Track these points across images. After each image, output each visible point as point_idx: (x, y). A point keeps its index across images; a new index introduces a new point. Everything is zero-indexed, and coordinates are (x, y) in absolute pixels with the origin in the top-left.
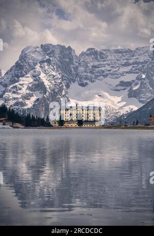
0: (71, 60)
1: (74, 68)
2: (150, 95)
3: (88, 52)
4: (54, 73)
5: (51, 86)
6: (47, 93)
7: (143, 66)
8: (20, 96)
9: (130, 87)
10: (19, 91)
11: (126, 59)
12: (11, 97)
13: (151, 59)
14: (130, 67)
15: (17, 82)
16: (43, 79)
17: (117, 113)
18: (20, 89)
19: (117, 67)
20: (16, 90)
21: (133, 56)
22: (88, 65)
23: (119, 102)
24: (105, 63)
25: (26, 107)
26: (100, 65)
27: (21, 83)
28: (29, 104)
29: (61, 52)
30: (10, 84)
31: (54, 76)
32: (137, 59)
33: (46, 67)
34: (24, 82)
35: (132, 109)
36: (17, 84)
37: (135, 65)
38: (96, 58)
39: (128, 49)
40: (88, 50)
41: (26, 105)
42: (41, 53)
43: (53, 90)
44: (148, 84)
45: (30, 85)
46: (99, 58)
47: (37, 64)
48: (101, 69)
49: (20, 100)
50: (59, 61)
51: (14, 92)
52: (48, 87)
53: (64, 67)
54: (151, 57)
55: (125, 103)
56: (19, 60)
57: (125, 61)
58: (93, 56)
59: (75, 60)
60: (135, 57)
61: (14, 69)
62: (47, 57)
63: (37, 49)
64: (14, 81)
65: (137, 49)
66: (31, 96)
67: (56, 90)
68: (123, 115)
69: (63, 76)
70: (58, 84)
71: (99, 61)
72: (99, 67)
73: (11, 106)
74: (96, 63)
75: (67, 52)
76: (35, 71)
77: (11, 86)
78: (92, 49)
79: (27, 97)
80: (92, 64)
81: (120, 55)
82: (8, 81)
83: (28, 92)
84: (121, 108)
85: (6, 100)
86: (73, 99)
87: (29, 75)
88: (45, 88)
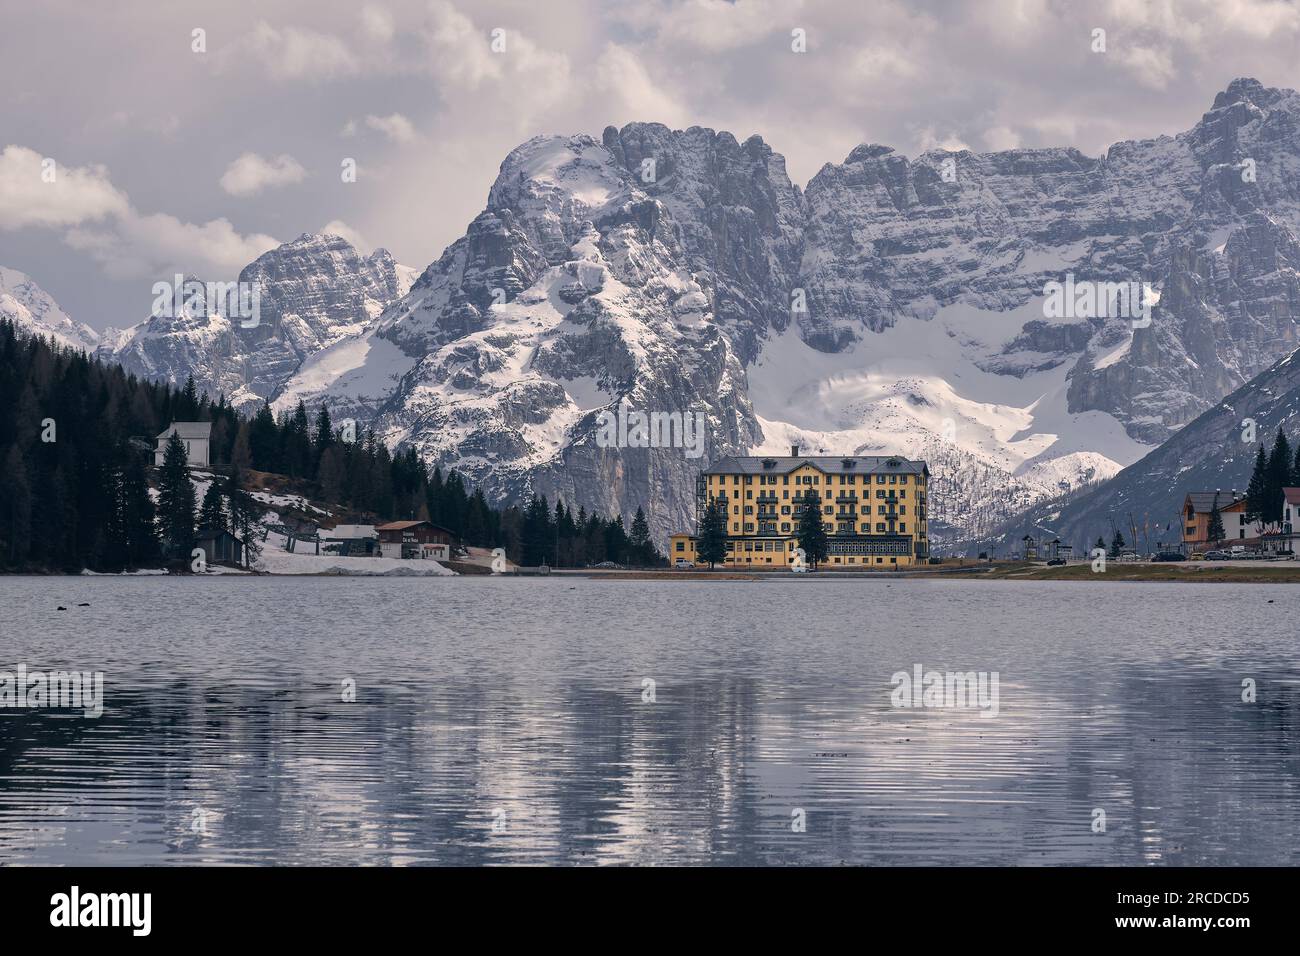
0: (765, 207)
1: (778, 251)
2: (1185, 397)
3: (857, 167)
4: (674, 281)
5: (660, 348)
6: (639, 387)
7: (1149, 243)
8: (490, 403)
9: (1078, 356)
10: (487, 378)
11: (1059, 206)
12: (446, 410)
13: (1189, 206)
14: (1080, 249)
15: (479, 326)
16: (614, 310)
17: (1010, 493)
18: (495, 366)
19: (1012, 246)
20: (471, 372)
21: (1096, 188)
22: (857, 235)
23: (1019, 436)
24: (946, 224)
25: (523, 463)
26: (917, 235)
27: (499, 331)
28: (544, 442)
29: (714, 167)
30: (442, 341)
31: (674, 297)
32: (1118, 202)
33: (634, 249)
34: (513, 329)
35: (1090, 472)
36: (477, 337)
37: (1108, 239)
38: (899, 201)
39: (1070, 152)
40: (855, 157)
41: (528, 449)
42: (607, 172)
43: (672, 372)
44: (1175, 340)
45: (548, 345)
46: (913, 198)
47: (581, 231)
48: (922, 257)
49: (496, 424)
50: (703, 216)
51: (462, 383)
52: (640, 353)
53: (729, 247)
54: (1189, 196)
55: (1051, 439)
56: (490, 208)
57: (1054, 215)
58: (880, 189)
59: (784, 211)
60: (1104, 196)
61: (461, 257)
62: (639, 195)
63: (587, 155)
64: (458, 324)
65: (1116, 151)
66: (551, 403)
67: (687, 372)
68: (1042, 505)
69: (720, 296)
70: (696, 338)
71: (912, 216)
72: (911, 250)
73: (447, 455)
74: (899, 228)
75: (743, 170)
76: (573, 271)
77: (448, 349)
78: (876, 151)
79: (531, 408)
80: (875, 231)
81: (1027, 182)
82: (428, 324)
83: (536, 379)
84: (1030, 465)
85: (422, 424)
86: (773, 416)
87: (540, 291)
88: (628, 361)
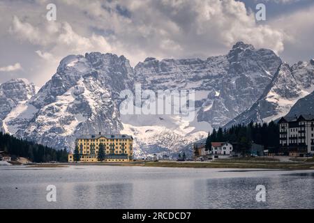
0: (125, 72)
1: (128, 83)
2: (225, 118)
3: (147, 63)
4: (102, 90)
5: (98, 107)
6: (93, 116)
7: (217, 81)
8: (57, 120)
9: (200, 108)
10: (56, 114)
11: (195, 72)
12: (45, 122)
13: (227, 72)
14: (200, 82)
15: (54, 101)
16: (87, 97)
17: (183, 141)
18: (58, 111)
19: (184, 82)
20: (52, 112)
21: (204, 68)
22: (146, 79)
23: (186, 128)
24: (168, 76)
25: (64, 135)
26: (161, 79)
27: (59, 102)
28: (69, 130)
29: (112, 63)
30: (45, 105)
31: (102, 94)
32: (209, 71)
33: (92, 82)
34: (62, 102)
35: (203, 136)
36: (53, 104)
37: (207, 80)
38: (157, 71)
39: (198, 59)
40: (146, 60)
41: (66, 131)
42: (86, 64)
43: (101, 112)
44: (223, 104)
45: (71, 106)
46: (160, 70)
47: (79, 78)
48: (163, 84)
49: (58, 125)
50: (109, 74)
51: (49, 115)
52: (93, 108)
53: (115, 82)
54: (226, 70)
55: (193, 128)
56: (57, 73)
57: (194, 74)
58: (152, 68)
59: (129, 73)
60: (206, 70)
61: (50, 84)
62: (93, 69)
63: (81, 60)
64: (48, 101)
65: (209, 59)
66: (71, 120)
67: (105, 112)
68: (190, 144)
69: (113, 94)
70: (107, 104)
71: (160, 75)
72: (160, 83)
73: (46, 133)
74: (157, 77)
75: (120, 63)
76: (77, 88)
77: (46, 107)
78: (152, 59)
79: (66, 121)
80: (151, 78)
81: (188, 66)
82: (42, 101)
83: (68, 114)
84: (188, 135)
85: (39, 125)
86: (126, 123)
87: (69, 92)
88: (90, 110)
